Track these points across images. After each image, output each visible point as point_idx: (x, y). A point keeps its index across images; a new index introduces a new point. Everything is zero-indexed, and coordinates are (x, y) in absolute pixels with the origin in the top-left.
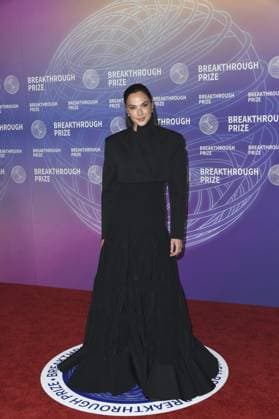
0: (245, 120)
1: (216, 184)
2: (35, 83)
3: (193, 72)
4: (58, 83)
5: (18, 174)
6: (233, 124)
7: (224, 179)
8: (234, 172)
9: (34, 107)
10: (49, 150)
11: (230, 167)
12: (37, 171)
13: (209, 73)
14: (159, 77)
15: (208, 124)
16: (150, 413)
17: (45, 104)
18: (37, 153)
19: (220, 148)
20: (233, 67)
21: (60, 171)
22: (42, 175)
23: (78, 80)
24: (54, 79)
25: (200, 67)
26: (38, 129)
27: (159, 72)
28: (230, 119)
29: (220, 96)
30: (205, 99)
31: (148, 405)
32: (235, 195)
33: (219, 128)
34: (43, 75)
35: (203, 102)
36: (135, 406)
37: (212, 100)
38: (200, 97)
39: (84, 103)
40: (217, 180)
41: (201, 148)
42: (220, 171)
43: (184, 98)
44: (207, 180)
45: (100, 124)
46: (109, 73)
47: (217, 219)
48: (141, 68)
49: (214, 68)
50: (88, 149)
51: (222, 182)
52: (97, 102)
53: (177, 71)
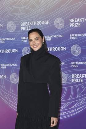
1: (81, 83)
3: (67, 22)
13: (75, 23)
14: (48, 25)
15: (76, 50)
19: (83, 63)
25: (70, 20)
27: (48, 22)
29: (81, 35)
30: (73, 37)
35: (72, 38)
37: (77, 37)
38: (71, 35)
39: (8, 39)
40: (81, 80)
41: (72, 63)
42: (83, 76)
43: (63, 36)
44: (76, 81)
45: (17, 51)
46: (21, 24)
47: (81, 102)
48: (39, 20)
49: (78, 20)
50: (10, 65)
51: (84, 81)
52: (14, 39)
53: (58, 22)
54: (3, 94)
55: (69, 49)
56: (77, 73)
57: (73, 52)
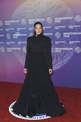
0: (68, 34)
2: (7, 23)
3: (54, 20)
4: (14, 23)
5: (3, 49)
6: (65, 35)
7: (62, 51)
8: (65, 49)
9: (7, 30)
10: (11, 42)
11: (64, 48)
12: (8, 49)
13: (58, 20)
15: (58, 35)
16: (41, 119)
17: (10, 29)
18: (8, 43)
19: (61, 42)
20: (65, 18)
21: (15, 49)
22: (9, 50)
23: (20, 22)
24: (13, 21)
25: (55, 19)
26: (8, 36)
27: (43, 20)
28: (64, 34)
29: (61, 27)
30: (57, 28)
31: (40, 116)
32: (65, 56)
33: (61, 36)
34: (10, 20)
36: (36, 117)
37: (59, 28)
38: (55, 27)
39: (22, 28)
40: (60, 51)
41: (56, 42)
42: (61, 49)
43: (51, 27)
44: (57, 51)
45: (26, 35)
46: (29, 20)
47: (60, 63)
48: (38, 19)
49: (60, 19)
50: (23, 42)
51: (62, 52)
52: (25, 28)
53: (49, 19)
54: (19, 57)
55: (54, 35)
56: (58, 47)
57: (56, 36)
